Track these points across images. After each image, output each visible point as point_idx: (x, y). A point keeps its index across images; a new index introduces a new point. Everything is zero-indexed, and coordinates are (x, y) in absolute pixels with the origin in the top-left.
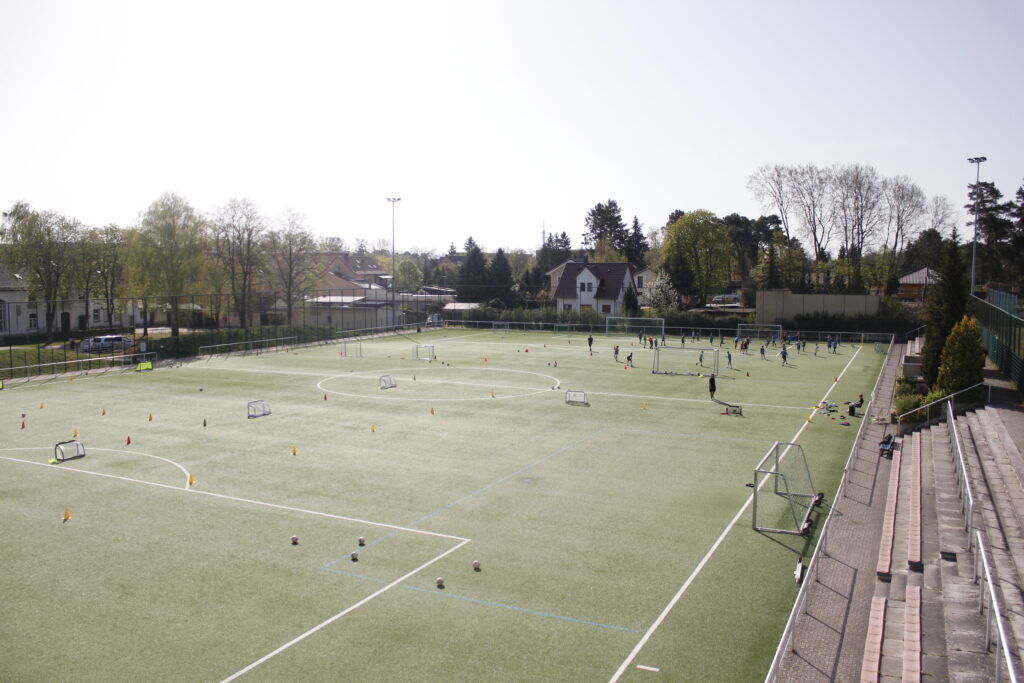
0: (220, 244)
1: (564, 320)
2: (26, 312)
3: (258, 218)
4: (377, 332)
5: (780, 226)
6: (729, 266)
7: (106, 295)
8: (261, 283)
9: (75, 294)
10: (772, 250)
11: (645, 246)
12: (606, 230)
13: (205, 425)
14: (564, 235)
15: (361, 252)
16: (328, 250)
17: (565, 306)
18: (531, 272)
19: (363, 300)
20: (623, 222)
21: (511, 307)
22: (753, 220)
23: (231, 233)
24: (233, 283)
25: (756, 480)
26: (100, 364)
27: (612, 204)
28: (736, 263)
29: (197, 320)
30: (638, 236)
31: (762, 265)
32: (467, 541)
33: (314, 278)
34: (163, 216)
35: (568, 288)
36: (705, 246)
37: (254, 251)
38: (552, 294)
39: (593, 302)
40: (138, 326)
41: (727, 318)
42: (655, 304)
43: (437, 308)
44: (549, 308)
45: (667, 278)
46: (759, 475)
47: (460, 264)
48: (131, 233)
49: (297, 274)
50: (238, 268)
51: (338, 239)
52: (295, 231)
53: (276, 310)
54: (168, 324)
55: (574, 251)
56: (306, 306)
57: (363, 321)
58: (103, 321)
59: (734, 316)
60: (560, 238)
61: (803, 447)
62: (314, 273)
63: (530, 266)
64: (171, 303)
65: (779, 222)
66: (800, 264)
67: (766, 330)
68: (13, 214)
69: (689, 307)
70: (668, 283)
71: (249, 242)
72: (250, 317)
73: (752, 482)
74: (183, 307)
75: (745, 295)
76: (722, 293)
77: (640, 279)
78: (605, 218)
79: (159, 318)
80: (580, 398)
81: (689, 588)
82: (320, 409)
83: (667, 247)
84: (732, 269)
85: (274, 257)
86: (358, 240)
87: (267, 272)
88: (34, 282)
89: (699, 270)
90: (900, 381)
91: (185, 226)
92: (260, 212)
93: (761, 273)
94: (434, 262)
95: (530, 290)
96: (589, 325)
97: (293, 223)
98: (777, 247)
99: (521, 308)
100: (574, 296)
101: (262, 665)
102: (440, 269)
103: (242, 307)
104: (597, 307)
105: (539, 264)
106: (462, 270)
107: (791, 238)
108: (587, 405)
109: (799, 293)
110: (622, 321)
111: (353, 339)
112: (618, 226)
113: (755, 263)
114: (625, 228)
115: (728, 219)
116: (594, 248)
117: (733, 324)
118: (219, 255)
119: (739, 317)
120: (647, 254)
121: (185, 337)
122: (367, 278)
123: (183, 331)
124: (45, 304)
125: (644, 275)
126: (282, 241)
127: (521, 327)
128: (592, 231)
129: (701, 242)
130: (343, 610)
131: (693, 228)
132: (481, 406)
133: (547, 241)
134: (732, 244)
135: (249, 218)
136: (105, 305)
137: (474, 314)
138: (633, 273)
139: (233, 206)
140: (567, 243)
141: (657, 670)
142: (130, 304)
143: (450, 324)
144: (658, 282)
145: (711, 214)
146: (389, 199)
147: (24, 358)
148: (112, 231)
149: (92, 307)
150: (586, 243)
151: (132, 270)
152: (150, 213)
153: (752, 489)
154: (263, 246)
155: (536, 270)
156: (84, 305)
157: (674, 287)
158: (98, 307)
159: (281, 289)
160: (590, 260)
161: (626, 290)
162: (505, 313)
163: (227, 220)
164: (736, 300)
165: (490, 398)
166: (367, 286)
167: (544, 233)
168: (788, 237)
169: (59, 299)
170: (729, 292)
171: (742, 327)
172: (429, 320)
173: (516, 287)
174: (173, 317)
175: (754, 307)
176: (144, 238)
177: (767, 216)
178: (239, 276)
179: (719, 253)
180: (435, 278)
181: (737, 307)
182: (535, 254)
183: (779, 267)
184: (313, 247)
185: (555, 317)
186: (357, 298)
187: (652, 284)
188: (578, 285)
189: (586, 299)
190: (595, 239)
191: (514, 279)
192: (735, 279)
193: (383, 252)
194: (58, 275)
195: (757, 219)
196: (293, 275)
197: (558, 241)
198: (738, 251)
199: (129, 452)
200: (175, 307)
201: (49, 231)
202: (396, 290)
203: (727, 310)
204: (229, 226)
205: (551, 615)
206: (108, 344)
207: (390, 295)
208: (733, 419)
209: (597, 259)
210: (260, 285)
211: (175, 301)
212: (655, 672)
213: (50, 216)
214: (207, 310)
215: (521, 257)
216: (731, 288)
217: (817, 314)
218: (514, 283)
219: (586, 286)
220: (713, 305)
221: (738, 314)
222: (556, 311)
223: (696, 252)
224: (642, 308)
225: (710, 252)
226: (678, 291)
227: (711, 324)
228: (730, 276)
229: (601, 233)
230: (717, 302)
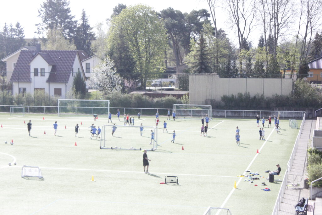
1: (19, 102)
5: (209, 19)
6: (166, 54)
10: (202, 40)
11: (92, 36)
12: (56, 21)
14: (18, 25)
17: (20, 89)
20: (72, 14)
22: (186, 14)
28: (171, 51)
30: (85, 27)
31: (193, 53)
35: (22, 73)
38: (7, 79)
39: (46, 86)
41: (164, 99)
42: (102, 87)
44: (5, 92)
45: (112, 64)
55: (29, 40)
59: (170, 97)
60: (14, 27)
61: (231, 210)
65: (208, 15)
66: (226, 52)
67: (197, 109)
69: (131, 90)
70: (113, 69)
75: (179, 79)
76: (160, 78)
77: (88, 65)
80: (34, 172)
83: (111, 37)
84: (168, 56)
89: (140, 57)
90: (311, 152)
93: (193, 60)
98: (206, 37)
100: (29, 80)
104: (49, 90)
107: (218, 29)
108: (42, 179)
109: (226, 77)
110: (72, 103)
112: (67, 17)
113: (188, 51)
114: (73, 20)
115: (164, 12)
116: (46, 37)
117: (169, 104)
119: (175, 98)
120: (93, 43)
125: (90, 61)
128: (44, 22)
129: (141, 32)
131: (134, 20)
134: (168, 35)
138: (81, 60)
140: (21, 32)
144: (104, 68)
157: (118, 71)
160: (43, 48)
161: (75, 74)
164: (172, 83)
168: (215, 29)
170: (166, 77)
171: (177, 107)
175: (186, 89)
177: (198, 10)
179: (156, 42)
181: (172, 90)
183: (207, 54)
185: (11, 100)
187: (98, 69)
188: (32, 70)
190: (47, 28)
192: (171, 65)
197: (12, 30)
198: (173, 41)
208: (171, 187)
209: (49, 47)
216: (168, 73)
217: (240, 95)
219: (39, 71)
220: (151, 88)
221: (174, 95)
222: (12, 94)
223: (137, 41)
224: (89, 91)
225: (149, 41)
226: (121, 75)
227: (150, 105)
228: (166, 62)
229: (53, 23)
230: (155, 85)
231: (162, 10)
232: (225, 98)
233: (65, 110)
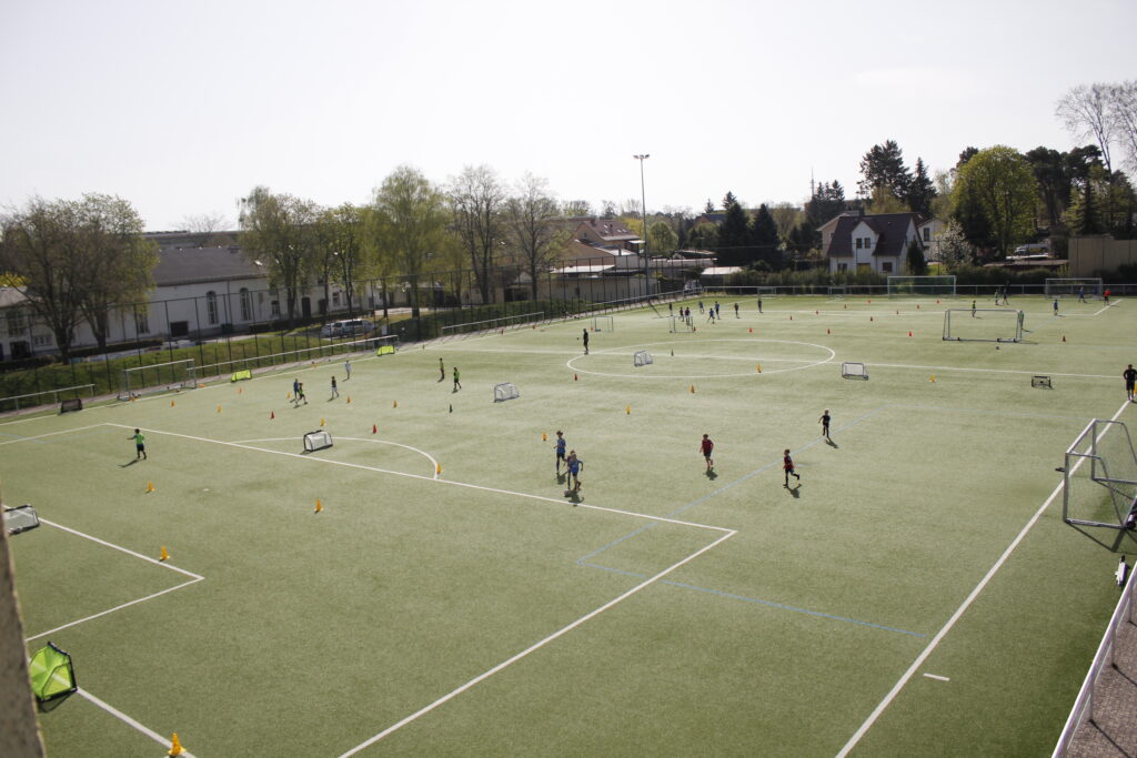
0: (458, 216)
1: (838, 282)
2: (269, 299)
3: (497, 186)
4: (629, 303)
5: (1100, 158)
6: (1035, 210)
7: (344, 278)
8: (503, 256)
9: (314, 278)
10: (1088, 188)
11: (932, 192)
12: (884, 176)
13: (451, 411)
14: (836, 184)
15: (609, 216)
16: (573, 216)
17: (839, 265)
18: (799, 228)
19: (613, 269)
20: (905, 165)
21: (777, 269)
22: (1065, 154)
23: (469, 204)
24: (473, 258)
25: (1067, 464)
26: (342, 350)
27: (892, 145)
28: (1043, 206)
29: (439, 299)
30: (923, 180)
31: (1076, 207)
32: (733, 532)
33: (559, 247)
34: (397, 191)
35: (842, 245)
36: (1004, 189)
37: (494, 222)
38: (824, 253)
39: (872, 260)
40: (378, 308)
41: (1032, 271)
42: (943, 258)
43: (695, 273)
44: (821, 269)
45: (959, 228)
46: (1071, 458)
47: (719, 223)
48: (366, 211)
49: (541, 244)
50: (478, 242)
51: (584, 203)
52: (537, 197)
53: (520, 284)
54: (408, 305)
55: (849, 202)
56: (553, 277)
57: (612, 291)
58: (342, 305)
59: (1041, 270)
60: (831, 187)
62: (558, 242)
63: (798, 221)
64: (411, 282)
65: (1099, 153)
66: (1125, 203)
68: (250, 200)
69: (985, 262)
70: (960, 234)
71: (488, 213)
72: (493, 291)
73: (1063, 466)
74: (424, 285)
75: (1054, 243)
76: (1026, 243)
77: (927, 232)
78: (883, 162)
79: (399, 298)
80: (858, 370)
81: (986, 588)
82: (572, 391)
83: (958, 192)
84: (1039, 213)
85: (516, 227)
86: (605, 202)
87: (509, 244)
88: (275, 268)
89: (998, 217)
91: (421, 200)
92: (498, 181)
93: (1074, 217)
94: (690, 223)
95: (799, 249)
96: (868, 286)
97: (534, 189)
98: (1095, 185)
99: (788, 270)
100: (849, 254)
101: (517, 662)
102: (697, 230)
103: (483, 284)
104: (876, 265)
105: (809, 218)
106: (721, 230)
107: (1113, 171)
108: (866, 378)
109: (1124, 238)
110: (906, 280)
111: (603, 312)
112: (899, 170)
113: (1067, 204)
114: (907, 173)
115: (1032, 154)
116: (871, 197)
117: (1040, 278)
118: (457, 228)
119: (1047, 271)
120: (934, 201)
121: (427, 318)
122: (616, 245)
123: (424, 311)
124: (286, 290)
125: (930, 225)
126: (524, 208)
127: (789, 292)
128: (868, 178)
129: (999, 183)
130: (599, 606)
131: (988, 168)
132: (746, 382)
133: (816, 193)
134: (1038, 184)
135: (487, 187)
136: (344, 288)
137: (736, 279)
138: (917, 225)
139: (469, 175)
140: (840, 193)
141: (947, 679)
142: (368, 286)
143: (710, 291)
144: (948, 234)
145: (1010, 150)
146: (636, 157)
147: (269, 346)
148: (347, 210)
149: (332, 290)
150: (862, 193)
151: (369, 249)
152: (384, 189)
153: (1062, 474)
154: (503, 216)
155: (804, 226)
156: (323, 288)
157: (968, 237)
158: (336, 290)
159: (523, 261)
160: (867, 212)
161: (909, 244)
162: (771, 276)
163: (464, 191)
164: (1043, 250)
165: (756, 373)
166: (616, 252)
167: (813, 182)
168: (1110, 170)
169: (298, 284)
170: (1035, 242)
171: (1051, 282)
172: (686, 287)
173: (783, 247)
174: (413, 297)
175: (1065, 257)
176: (380, 216)
177: (1082, 147)
178: (480, 250)
179: (1020, 197)
180: (692, 240)
181: (1045, 258)
182: (803, 208)
183: (1097, 208)
184: (558, 212)
185: (829, 278)
186: (606, 267)
187: (940, 236)
188: (854, 241)
189: (864, 256)
190: (872, 186)
191: (781, 238)
192: (1043, 225)
193: (633, 215)
194: (296, 260)
195: (1069, 152)
196: (536, 245)
197: (829, 191)
198: (1046, 191)
199: (375, 441)
200: (415, 287)
201: (285, 215)
202: (648, 255)
203: (1032, 263)
204: (466, 197)
205: (827, 615)
206: (349, 328)
207: (642, 262)
208: (1039, 391)
209: (875, 211)
210: (501, 258)
211: (414, 280)
212: (944, 682)
213: (286, 199)
214: (448, 287)
215: (788, 212)
216: (1038, 237)
218: (779, 243)
219: (863, 241)
220: (1014, 257)
221: (1046, 267)
222: (829, 272)
223: (993, 196)
224: (929, 264)
225: (1010, 195)
226: (971, 243)
227: (1014, 280)
228: (1036, 222)
229: (879, 179)
230: (1020, 254)
231: (1028, 150)
232: (1123, 268)
233: (895, 290)
